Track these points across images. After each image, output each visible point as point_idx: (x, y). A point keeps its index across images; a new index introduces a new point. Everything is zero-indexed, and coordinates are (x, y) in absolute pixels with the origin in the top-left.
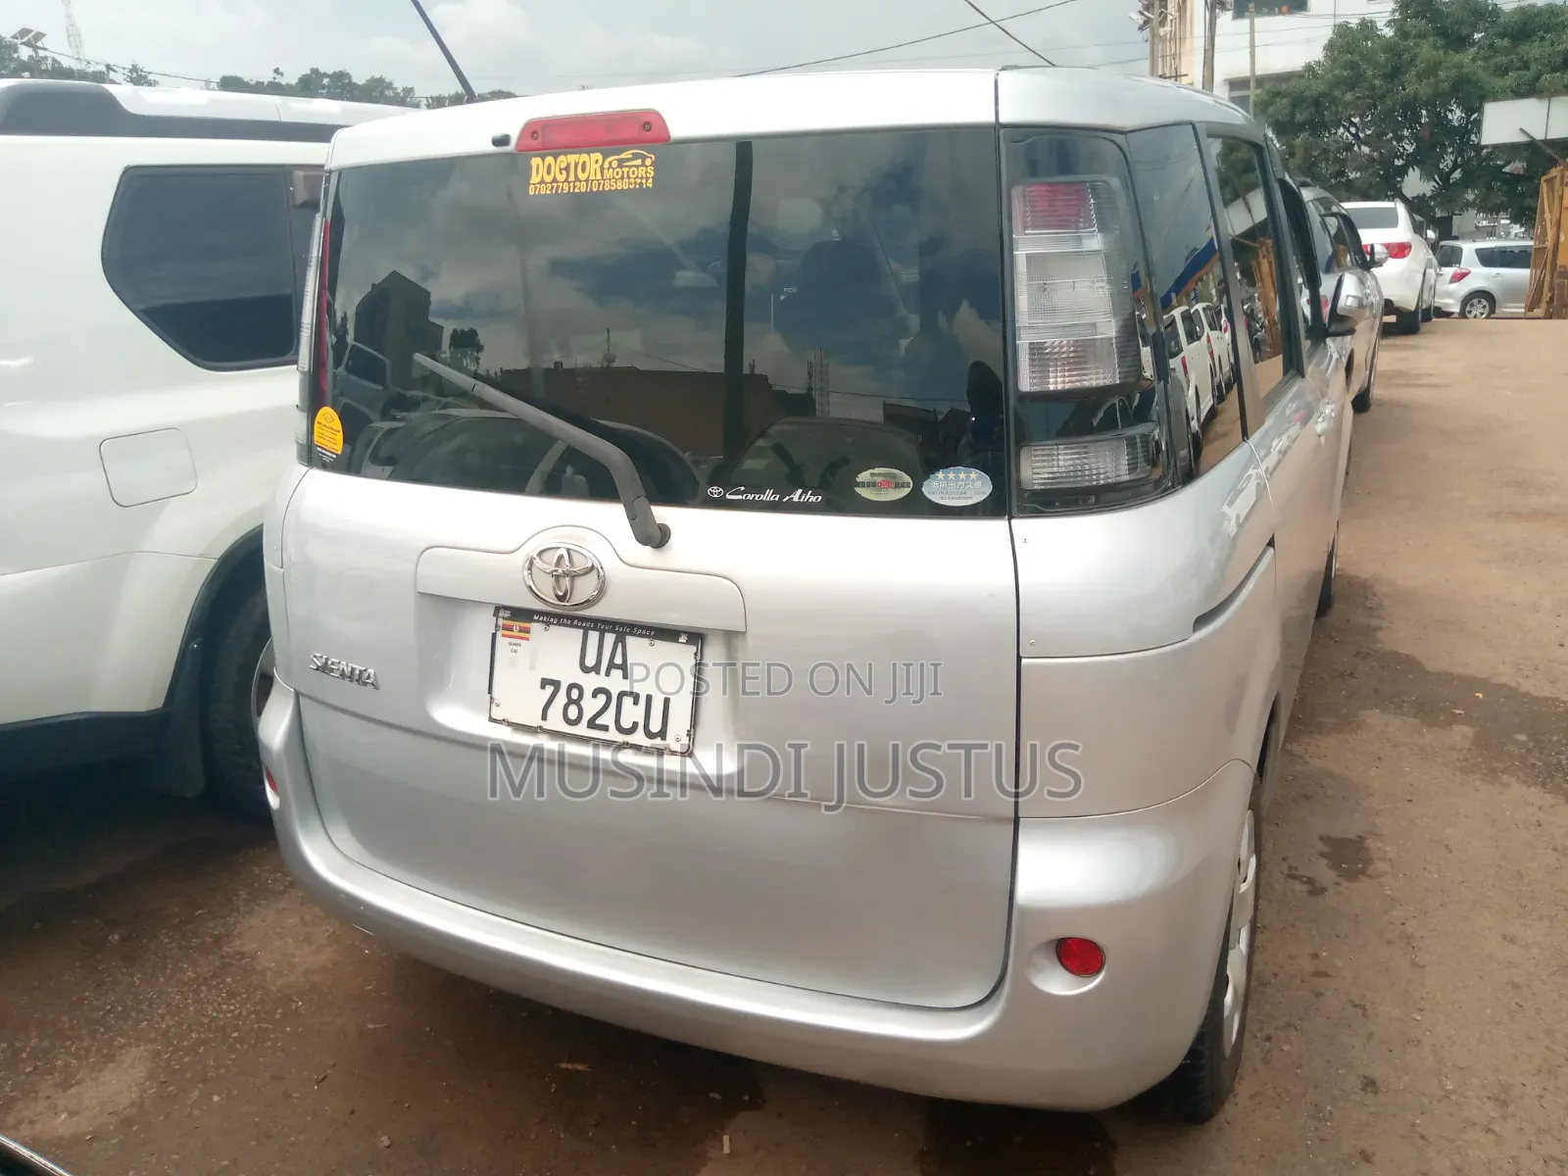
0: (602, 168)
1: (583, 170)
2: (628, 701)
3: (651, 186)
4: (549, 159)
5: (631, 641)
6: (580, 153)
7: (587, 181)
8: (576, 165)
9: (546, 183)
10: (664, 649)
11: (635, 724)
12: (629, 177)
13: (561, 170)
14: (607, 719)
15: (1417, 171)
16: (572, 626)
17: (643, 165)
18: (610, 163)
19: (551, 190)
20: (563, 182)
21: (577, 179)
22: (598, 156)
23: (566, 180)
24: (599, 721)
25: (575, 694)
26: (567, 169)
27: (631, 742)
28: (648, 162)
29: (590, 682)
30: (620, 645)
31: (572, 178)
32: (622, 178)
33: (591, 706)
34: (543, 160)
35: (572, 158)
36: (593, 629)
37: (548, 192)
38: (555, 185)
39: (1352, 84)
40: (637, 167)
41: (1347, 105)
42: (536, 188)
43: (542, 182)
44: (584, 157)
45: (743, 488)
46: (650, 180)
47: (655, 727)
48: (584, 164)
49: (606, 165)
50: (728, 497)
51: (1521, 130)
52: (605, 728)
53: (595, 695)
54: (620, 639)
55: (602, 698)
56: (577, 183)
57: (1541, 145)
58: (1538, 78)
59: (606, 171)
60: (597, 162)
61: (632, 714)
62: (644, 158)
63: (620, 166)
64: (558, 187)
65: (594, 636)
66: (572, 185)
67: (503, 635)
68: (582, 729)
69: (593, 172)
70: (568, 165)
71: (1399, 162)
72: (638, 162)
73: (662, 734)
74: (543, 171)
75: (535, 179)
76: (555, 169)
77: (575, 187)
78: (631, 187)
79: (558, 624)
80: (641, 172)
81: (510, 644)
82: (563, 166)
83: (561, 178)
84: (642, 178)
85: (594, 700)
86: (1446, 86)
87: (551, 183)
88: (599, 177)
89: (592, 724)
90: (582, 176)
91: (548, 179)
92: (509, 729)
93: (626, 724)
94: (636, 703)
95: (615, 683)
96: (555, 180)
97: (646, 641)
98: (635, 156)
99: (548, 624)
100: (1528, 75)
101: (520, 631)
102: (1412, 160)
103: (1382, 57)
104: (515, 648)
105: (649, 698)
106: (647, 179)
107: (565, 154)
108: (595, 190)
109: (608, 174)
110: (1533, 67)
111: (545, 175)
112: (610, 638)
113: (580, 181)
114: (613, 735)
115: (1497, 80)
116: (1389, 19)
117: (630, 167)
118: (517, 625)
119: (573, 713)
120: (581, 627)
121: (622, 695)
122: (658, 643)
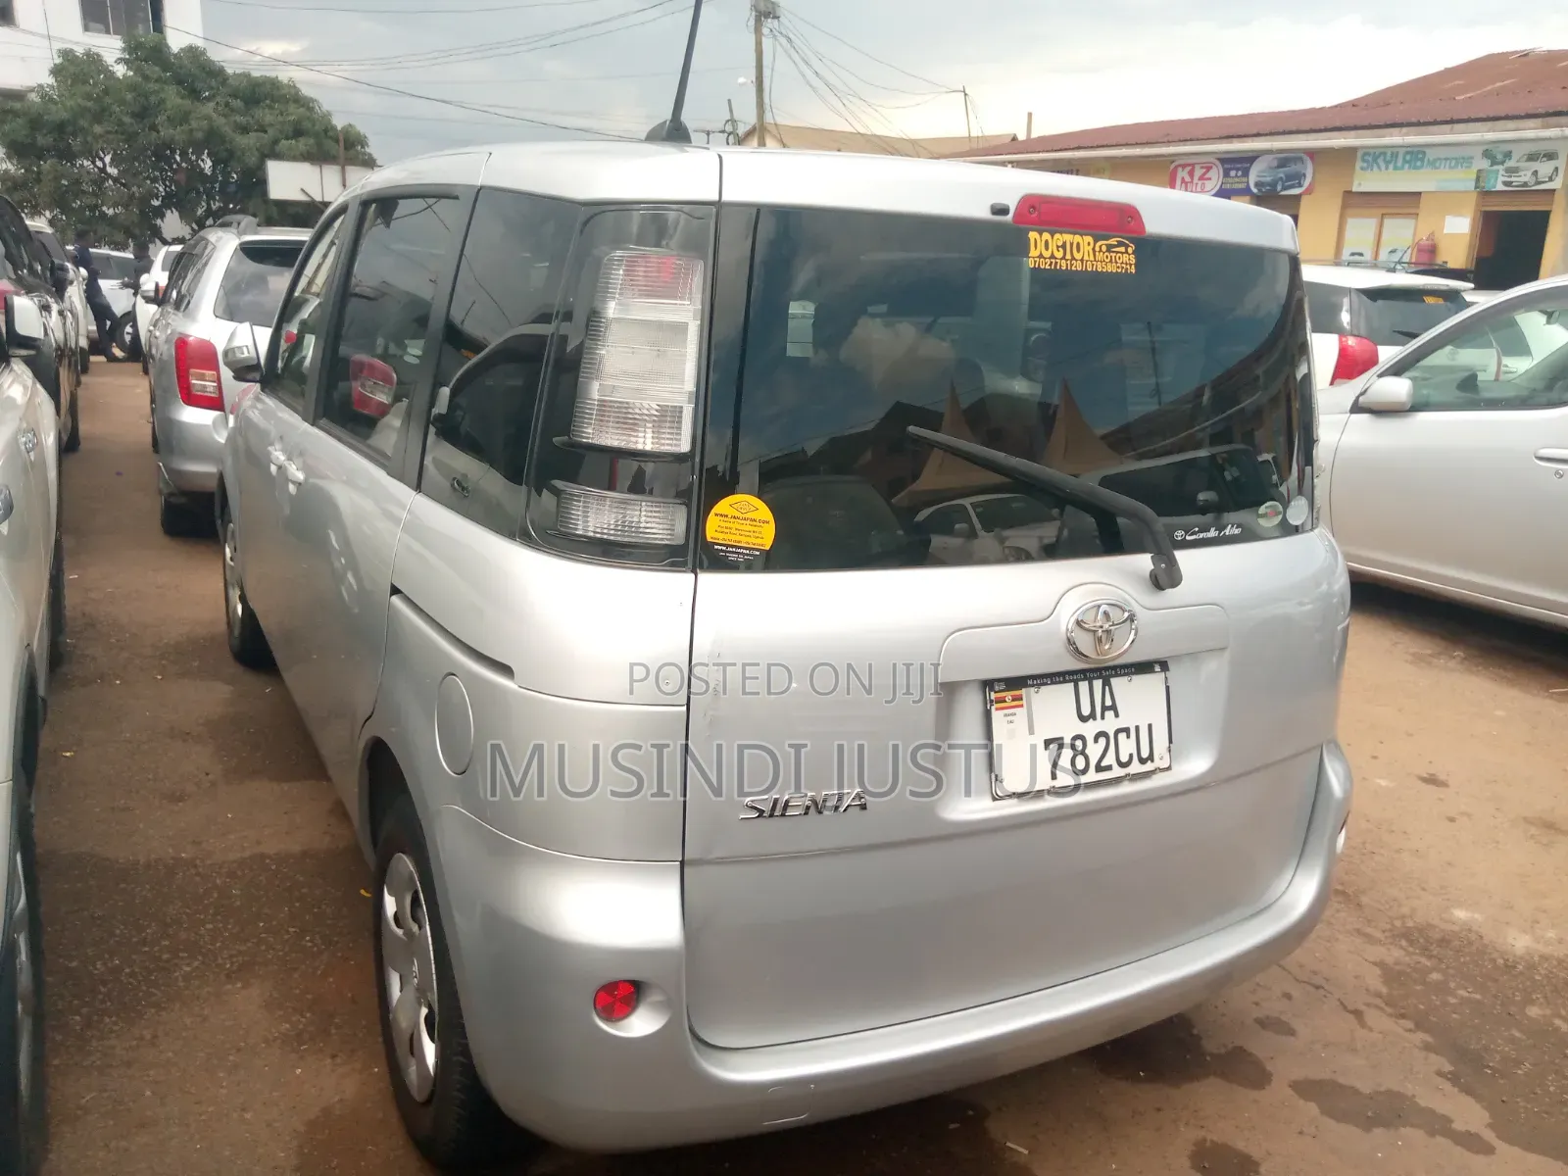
0: (1094, 249)
1: (1078, 250)
2: (1122, 736)
3: (1134, 271)
4: (1046, 236)
5: (1114, 681)
6: (1075, 234)
7: (1082, 260)
8: (1072, 244)
9: (1045, 258)
10: (1140, 681)
11: (1131, 756)
12: (1116, 263)
13: (1058, 247)
14: (1110, 759)
15: (176, 214)
16: (1065, 681)
17: (1126, 252)
18: (1100, 247)
19: (1050, 265)
20: (1061, 259)
21: (1073, 258)
22: (1089, 239)
23: (1064, 258)
24: (1103, 764)
25: (1079, 744)
26: (1064, 246)
27: (1132, 773)
28: (1130, 250)
29: (1090, 729)
30: (1107, 688)
31: (1068, 257)
32: (1111, 261)
33: (1094, 751)
34: (1041, 235)
35: (1068, 238)
36: (1083, 680)
37: (1047, 267)
38: (1053, 261)
39: (99, 116)
40: (1122, 253)
41: (96, 138)
42: (1035, 262)
43: (1041, 256)
44: (1078, 238)
45: (1197, 529)
46: (1133, 267)
47: (1145, 754)
48: (1078, 244)
49: (1097, 249)
50: (1188, 538)
51: (302, 190)
52: (1109, 768)
53: (1096, 740)
54: (1106, 683)
55: (1102, 741)
56: (1074, 262)
57: (319, 205)
58: (276, 142)
59: (1097, 253)
60: (1089, 244)
61: (1127, 747)
62: (1127, 246)
63: (1108, 250)
64: (1056, 263)
65: (1084, 686)
66: (1069, 262)
67: (997, 709)
68: (1092, 776)
69: (1086, 254)
70: (1065, 243)
71: (156, 203)
72: (1123, 249)
73: (1151, 758)
74: (1041, 246)
75: (1033, 253)
76: (1052, 246)
77: (1072, 265)
78: (1119, 271)
79: (1053, 683)
80: (1125, 258)
81: (1006, 715)
82: (1060, 244)
83: (1059, 254)
84: (1126, 264)
85: (1096, 745)
86: (199, 135)
87: (1050, 258)
88: (1092, 258)
89: (1099, 769)
90: (1078, 256)
91: (1047, 254)
92: (1014, 801)
93: (1124, 759)
94: (1128, 737)
95: (1110, 724)
96: (1053, 256)
97: (1125, 679)
98: (1120, 244)
99: (1039, 685)
100: (266, 138)
101: (1013, 700)
102: (170, 201)
103: (129, 96)
104: (1010, 718)
105: (1137, 728)
106: (1131, 265)
107: (1061, 233)
108: (1090, 269)
109: (1099, 256)
110: (271, 131)
111: (1044, 248)
112: (1098, 684)
113: (1076, 260)
114: (1117, 772)
115: (241, 137)
116: (119, 56)
117: (1117, 252)
118: (1008, 696)
119: (1080, 763)
120: (1070, 681)
121: (1118, 732)
122: (1135, 678)
